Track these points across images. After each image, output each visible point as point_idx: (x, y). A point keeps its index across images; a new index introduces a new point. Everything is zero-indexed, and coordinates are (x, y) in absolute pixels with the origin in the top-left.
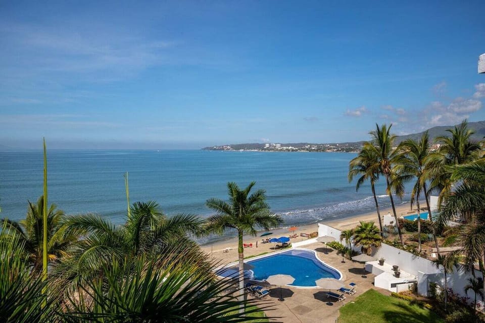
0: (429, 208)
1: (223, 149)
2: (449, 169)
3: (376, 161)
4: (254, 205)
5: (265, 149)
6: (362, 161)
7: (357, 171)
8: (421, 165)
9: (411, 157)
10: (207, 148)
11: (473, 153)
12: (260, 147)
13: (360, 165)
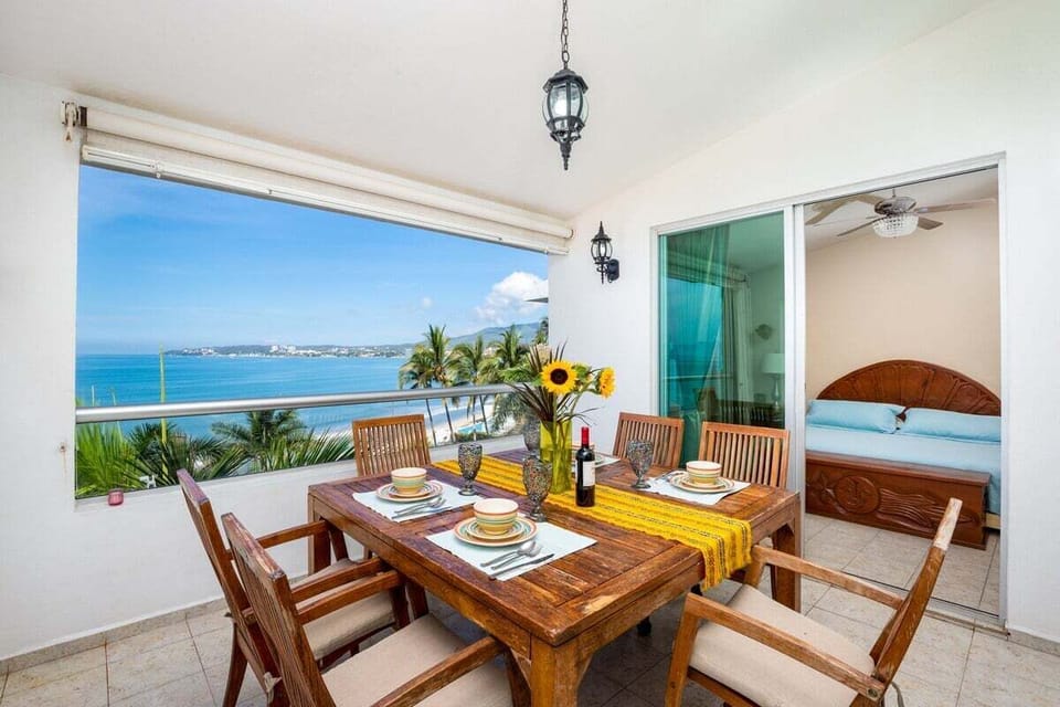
0: (484, 420)
1: (201, 354)
2: (503, 373)
3: (430, 367)
4: (284, 426)
5: (271, 354)
6: (415, 367)
7: (408, 380)
8: (476, 370)
9: (465, 361)
10: (172, 352)
11: (524, 357)
12: (264, 350)
13: (411, 372)
